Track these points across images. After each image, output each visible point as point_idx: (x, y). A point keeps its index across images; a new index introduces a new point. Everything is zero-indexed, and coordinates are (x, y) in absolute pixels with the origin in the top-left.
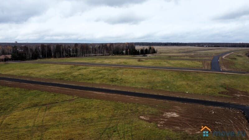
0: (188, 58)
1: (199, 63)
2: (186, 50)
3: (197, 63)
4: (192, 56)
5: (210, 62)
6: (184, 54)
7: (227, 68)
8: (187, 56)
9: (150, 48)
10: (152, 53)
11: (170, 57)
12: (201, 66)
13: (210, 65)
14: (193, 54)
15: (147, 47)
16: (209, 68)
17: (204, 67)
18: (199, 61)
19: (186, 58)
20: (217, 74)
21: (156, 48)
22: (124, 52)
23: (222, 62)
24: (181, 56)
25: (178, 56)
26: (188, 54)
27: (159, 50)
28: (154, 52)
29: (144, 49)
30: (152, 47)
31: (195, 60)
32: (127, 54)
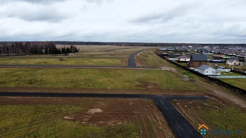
0: (108, 56)
1: (119, 61)
2: (106, 49)
3: (117, 61)
4: (112, 54)
5: (127, 59)
6: (105, 53)
7: (141, 65)
8: (108, 54)
9: (72, 47)
10: (74, 52)
11: (92, 55)
12: (120, 63)
13: (127, 62)
14: (112, 53)
15: (68, 46)
16: (127, 65)
17: (123, 64)
18: (118, 58)
19: (106, 56)
20: (133, 69)
21: (78, 47)
22: (44, 51)
23: (137, 59)
24: (103, 55)
25: (99, 55)
26: (108, 53)
27: (81, 49)
28: (76, 51)
29: (65, 48)
30: (73, 46)
31: (115, 58)
32: (46, 53)
